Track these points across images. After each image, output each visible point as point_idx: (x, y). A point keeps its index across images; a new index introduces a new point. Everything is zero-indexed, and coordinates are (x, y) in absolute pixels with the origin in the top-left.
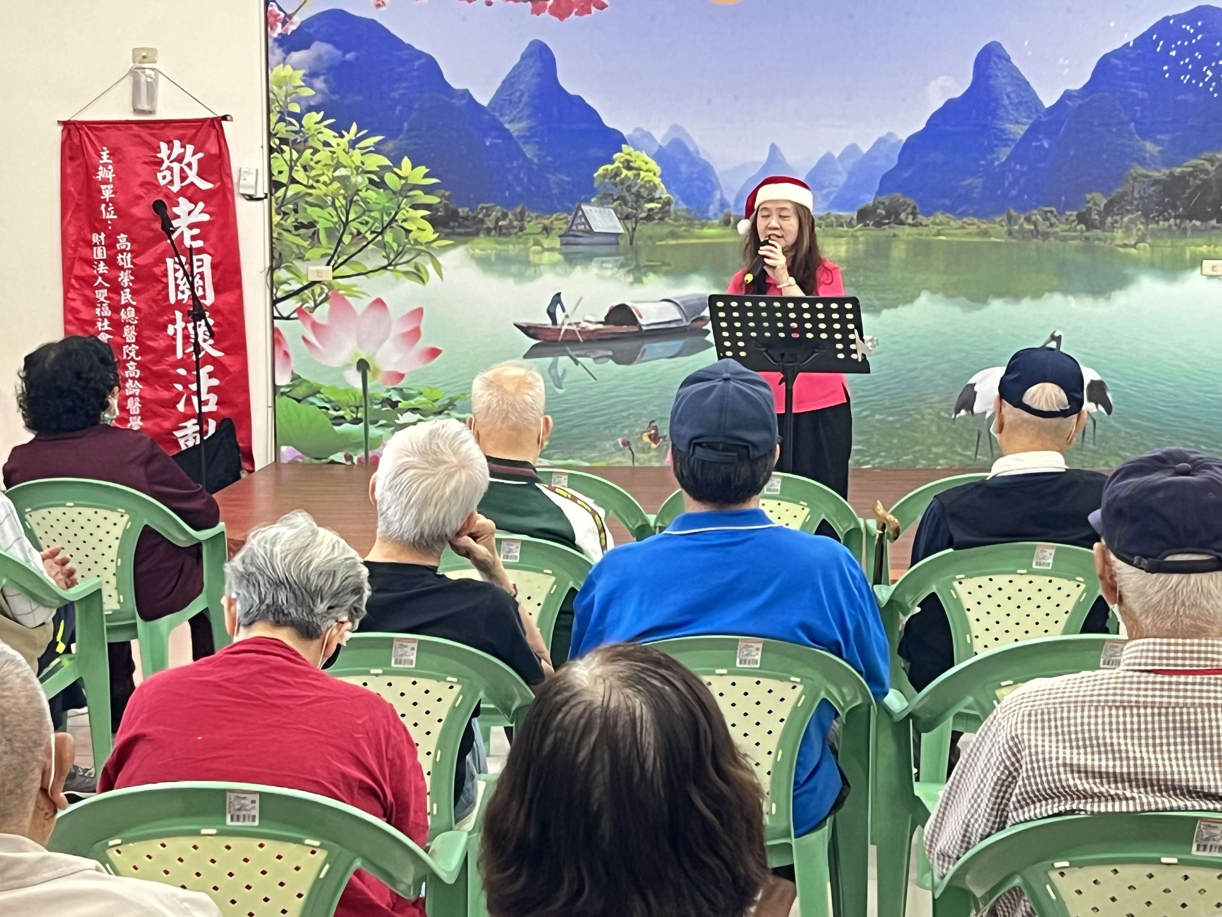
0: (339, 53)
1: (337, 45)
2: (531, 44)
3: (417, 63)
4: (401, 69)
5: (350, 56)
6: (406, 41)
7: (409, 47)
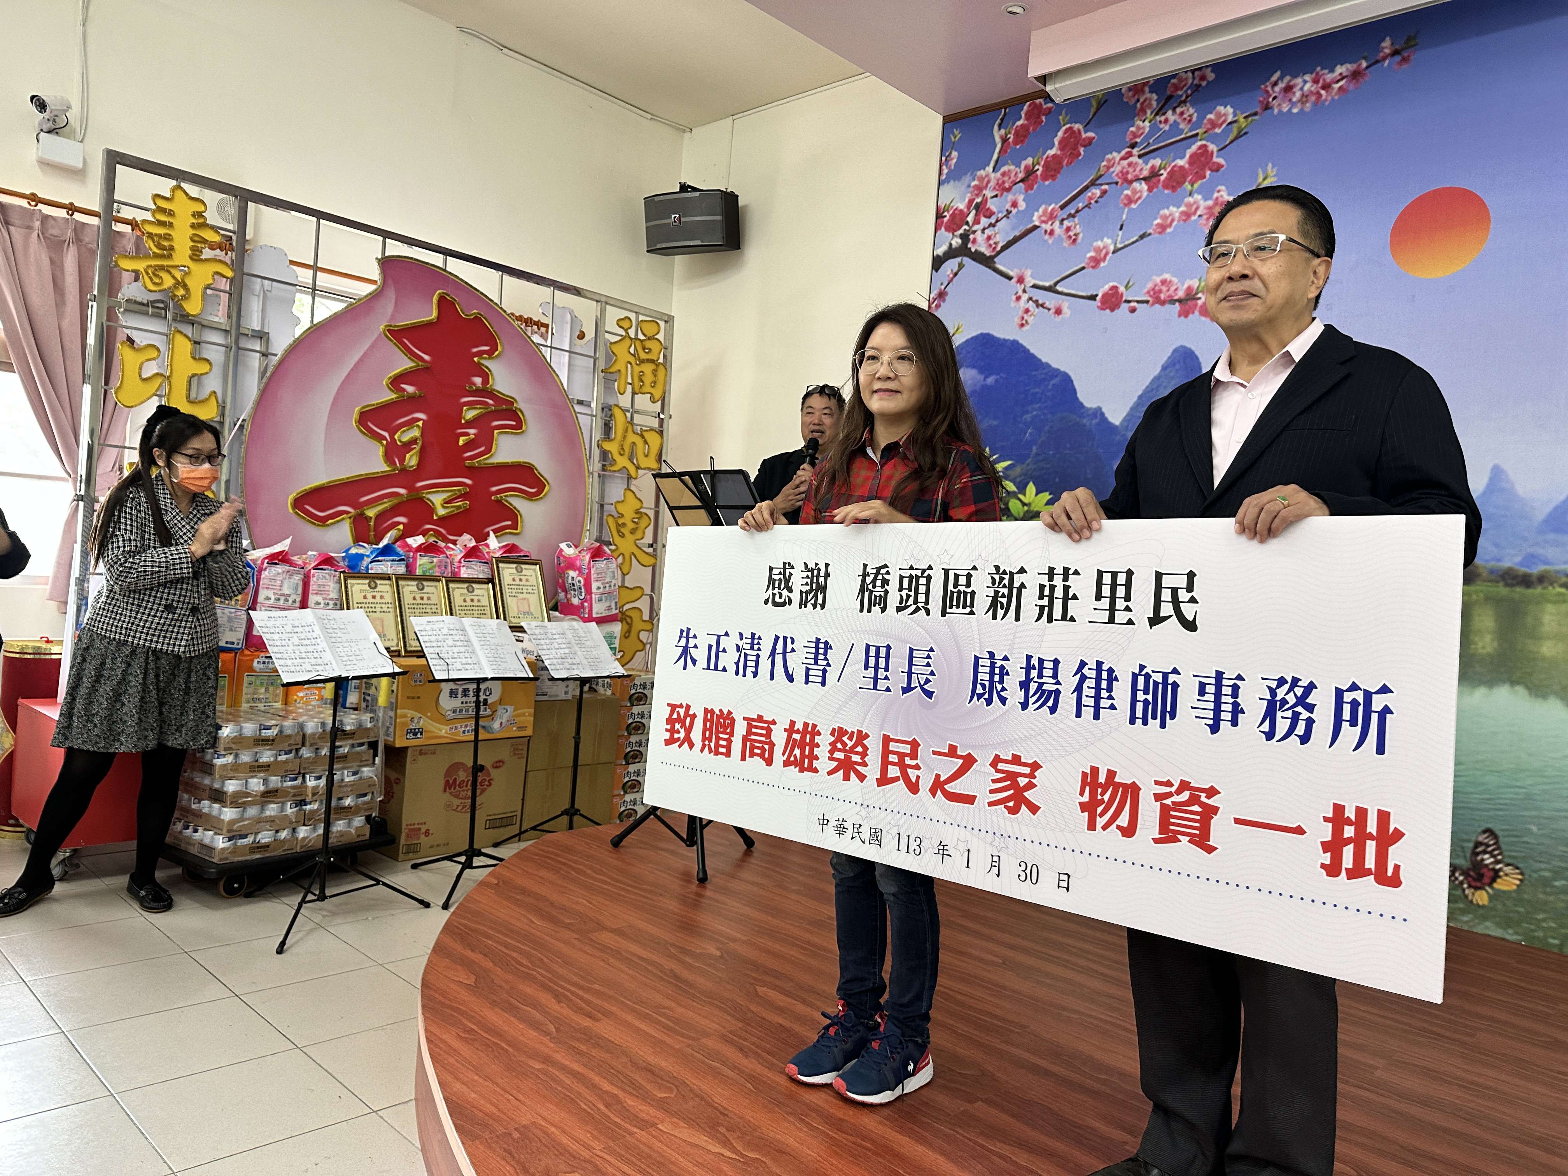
0: (982, 377)
1: (981, 370)
2: (1175, 351)
3: (1052, 382)
4: (1037, 390)
5: (991, 380)
6: (1044, 360)
7: (1048, 365)
